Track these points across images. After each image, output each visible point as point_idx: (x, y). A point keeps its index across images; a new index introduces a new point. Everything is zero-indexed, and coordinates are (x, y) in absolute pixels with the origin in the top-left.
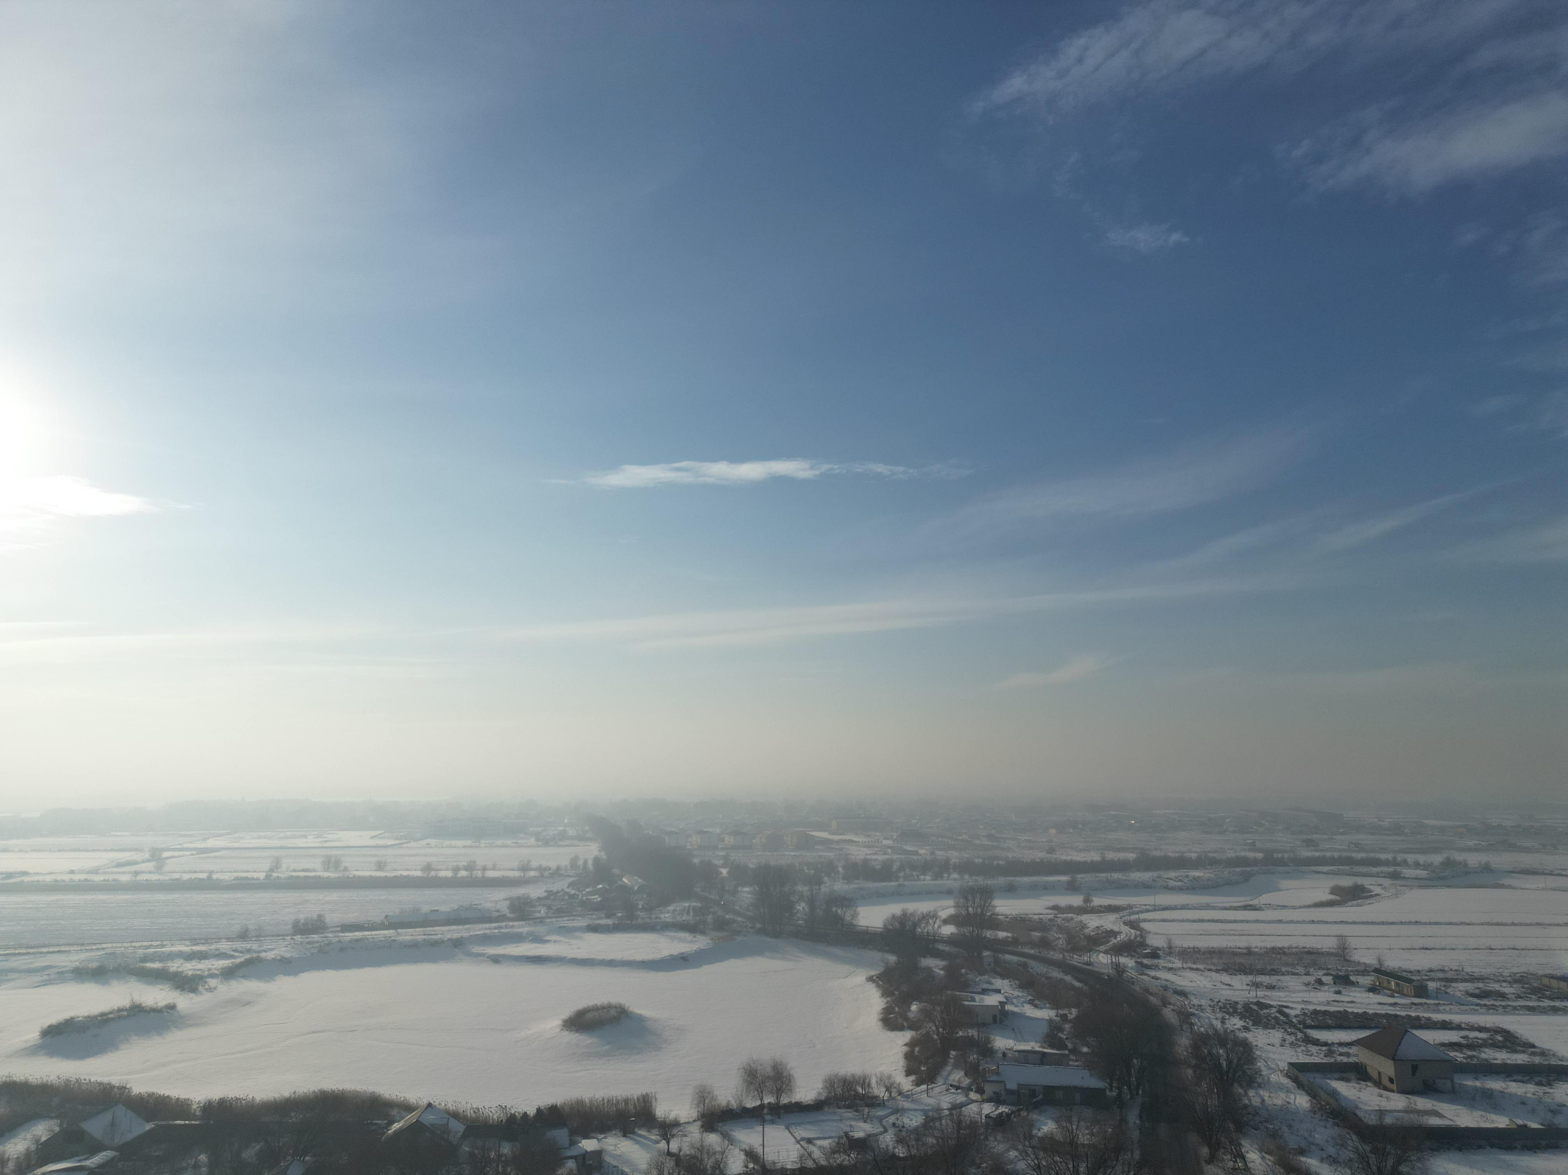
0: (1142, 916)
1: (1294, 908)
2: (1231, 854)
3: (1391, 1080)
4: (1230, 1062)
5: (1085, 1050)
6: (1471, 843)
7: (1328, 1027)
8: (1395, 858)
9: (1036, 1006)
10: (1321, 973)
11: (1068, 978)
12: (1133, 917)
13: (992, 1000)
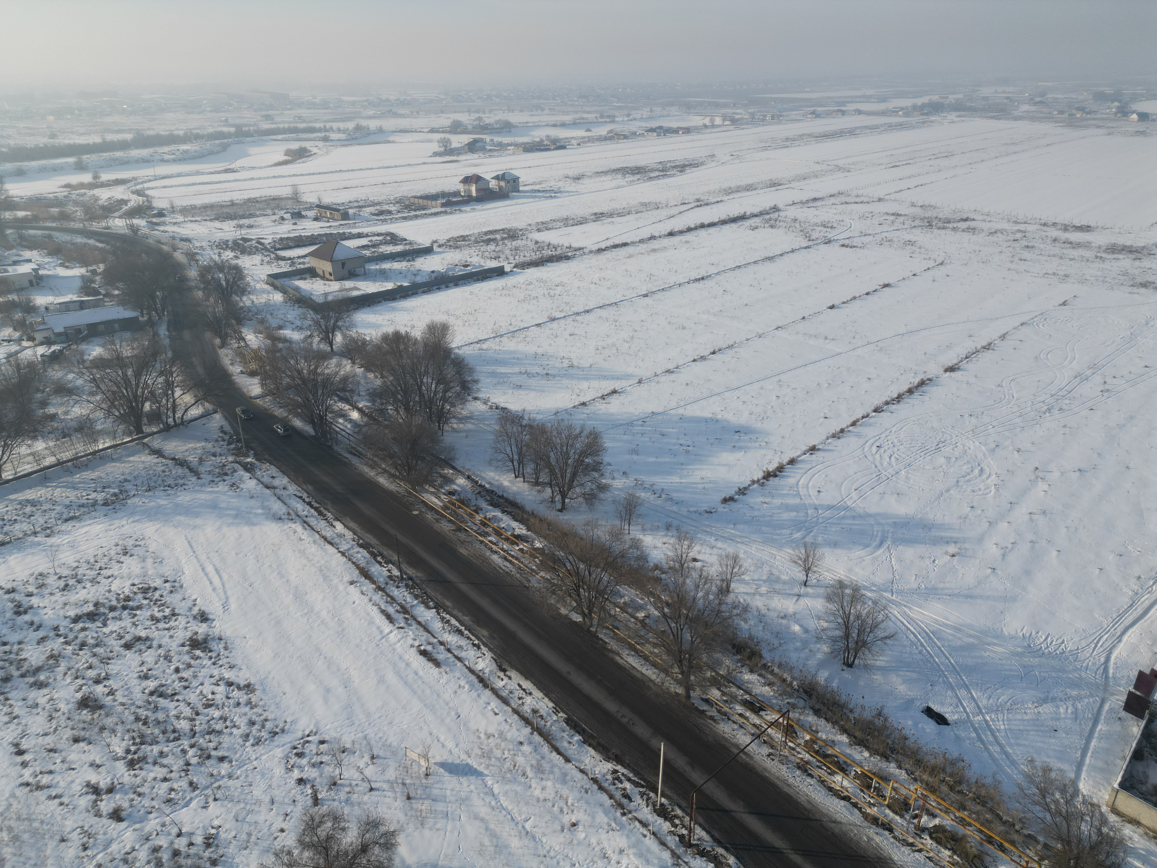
0: (146, 185)
1: (261, 168)
2: (210, 130)
3: (330, 274)
4: (227, 281)
5: (116, 292)
6: (371, 113)
7: (290, 248)
8: (325, 126)
9: (67, 267)
10: (283, 212)
11: (92, 242)
12: (139, 187)
13: (25, 269)
